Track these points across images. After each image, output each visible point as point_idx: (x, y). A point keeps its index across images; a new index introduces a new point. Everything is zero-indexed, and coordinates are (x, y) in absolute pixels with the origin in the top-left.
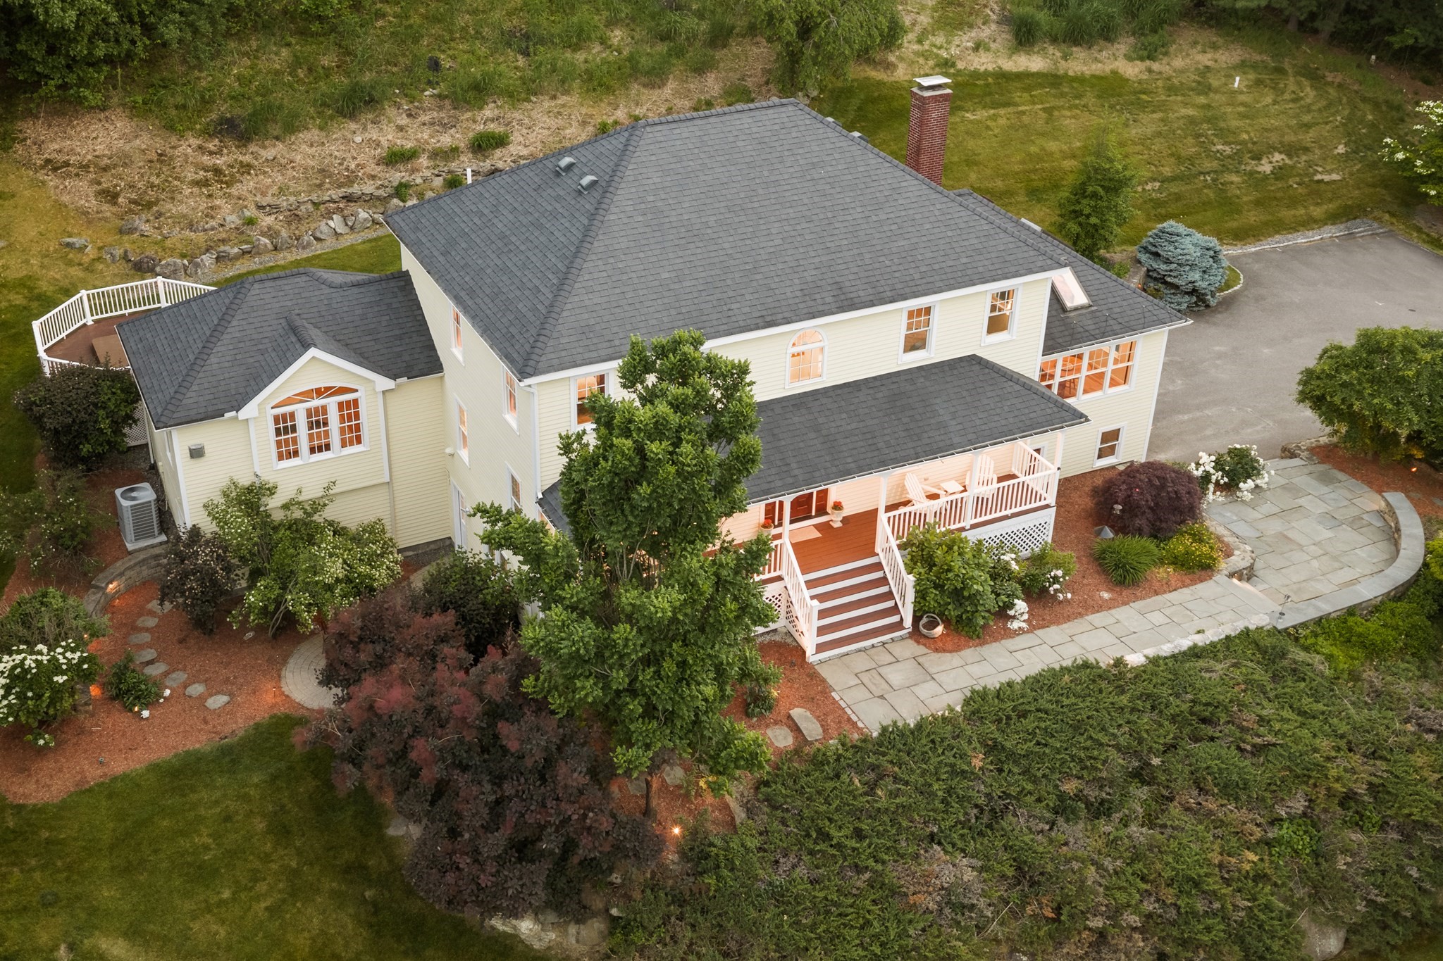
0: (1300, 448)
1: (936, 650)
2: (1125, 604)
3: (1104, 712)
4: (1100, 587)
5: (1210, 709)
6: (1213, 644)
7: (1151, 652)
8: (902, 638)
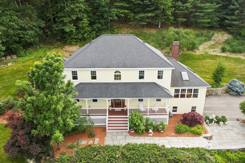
0: (240, 120)
1: (131, 135)
2: (176, 137)
3: (151, 154)
4: (173, 133)
5: (178, 160)
6: (188, 149)
7: (173, 146)
8: (127, 132)
